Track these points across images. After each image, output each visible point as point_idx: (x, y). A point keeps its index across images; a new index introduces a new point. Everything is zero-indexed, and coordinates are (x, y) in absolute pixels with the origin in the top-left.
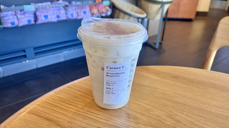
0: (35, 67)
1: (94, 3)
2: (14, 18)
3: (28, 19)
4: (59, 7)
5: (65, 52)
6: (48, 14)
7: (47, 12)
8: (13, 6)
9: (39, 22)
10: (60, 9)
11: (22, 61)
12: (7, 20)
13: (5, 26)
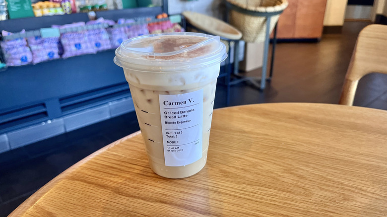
0: (62, 131)
1: (156, 21)
2: (25, 51)
3: (48, 51)
4: (99, 29)
5: (110, 104)
6: (81, 41)
7: (80, 39)
8: (24, 31)
9: (67, 55)
10: (100, 33)
11: (40, 123)
12: (15, 54)
13: (12, 65)
